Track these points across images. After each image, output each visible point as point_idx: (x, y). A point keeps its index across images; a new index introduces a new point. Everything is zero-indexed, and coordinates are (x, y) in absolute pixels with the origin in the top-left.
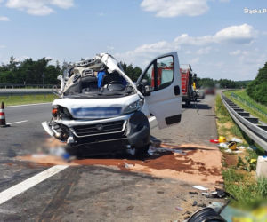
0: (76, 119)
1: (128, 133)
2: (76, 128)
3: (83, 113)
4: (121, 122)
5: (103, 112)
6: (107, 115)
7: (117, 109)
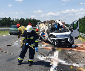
0: (57, 38)
1: (70, 41)
2: (57, 40)
3: (59, 36)
4: (68, 39)
5: (63, 36)
6: (65, 37)
7: (66, 35)
